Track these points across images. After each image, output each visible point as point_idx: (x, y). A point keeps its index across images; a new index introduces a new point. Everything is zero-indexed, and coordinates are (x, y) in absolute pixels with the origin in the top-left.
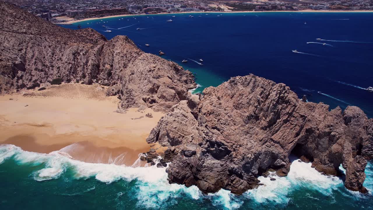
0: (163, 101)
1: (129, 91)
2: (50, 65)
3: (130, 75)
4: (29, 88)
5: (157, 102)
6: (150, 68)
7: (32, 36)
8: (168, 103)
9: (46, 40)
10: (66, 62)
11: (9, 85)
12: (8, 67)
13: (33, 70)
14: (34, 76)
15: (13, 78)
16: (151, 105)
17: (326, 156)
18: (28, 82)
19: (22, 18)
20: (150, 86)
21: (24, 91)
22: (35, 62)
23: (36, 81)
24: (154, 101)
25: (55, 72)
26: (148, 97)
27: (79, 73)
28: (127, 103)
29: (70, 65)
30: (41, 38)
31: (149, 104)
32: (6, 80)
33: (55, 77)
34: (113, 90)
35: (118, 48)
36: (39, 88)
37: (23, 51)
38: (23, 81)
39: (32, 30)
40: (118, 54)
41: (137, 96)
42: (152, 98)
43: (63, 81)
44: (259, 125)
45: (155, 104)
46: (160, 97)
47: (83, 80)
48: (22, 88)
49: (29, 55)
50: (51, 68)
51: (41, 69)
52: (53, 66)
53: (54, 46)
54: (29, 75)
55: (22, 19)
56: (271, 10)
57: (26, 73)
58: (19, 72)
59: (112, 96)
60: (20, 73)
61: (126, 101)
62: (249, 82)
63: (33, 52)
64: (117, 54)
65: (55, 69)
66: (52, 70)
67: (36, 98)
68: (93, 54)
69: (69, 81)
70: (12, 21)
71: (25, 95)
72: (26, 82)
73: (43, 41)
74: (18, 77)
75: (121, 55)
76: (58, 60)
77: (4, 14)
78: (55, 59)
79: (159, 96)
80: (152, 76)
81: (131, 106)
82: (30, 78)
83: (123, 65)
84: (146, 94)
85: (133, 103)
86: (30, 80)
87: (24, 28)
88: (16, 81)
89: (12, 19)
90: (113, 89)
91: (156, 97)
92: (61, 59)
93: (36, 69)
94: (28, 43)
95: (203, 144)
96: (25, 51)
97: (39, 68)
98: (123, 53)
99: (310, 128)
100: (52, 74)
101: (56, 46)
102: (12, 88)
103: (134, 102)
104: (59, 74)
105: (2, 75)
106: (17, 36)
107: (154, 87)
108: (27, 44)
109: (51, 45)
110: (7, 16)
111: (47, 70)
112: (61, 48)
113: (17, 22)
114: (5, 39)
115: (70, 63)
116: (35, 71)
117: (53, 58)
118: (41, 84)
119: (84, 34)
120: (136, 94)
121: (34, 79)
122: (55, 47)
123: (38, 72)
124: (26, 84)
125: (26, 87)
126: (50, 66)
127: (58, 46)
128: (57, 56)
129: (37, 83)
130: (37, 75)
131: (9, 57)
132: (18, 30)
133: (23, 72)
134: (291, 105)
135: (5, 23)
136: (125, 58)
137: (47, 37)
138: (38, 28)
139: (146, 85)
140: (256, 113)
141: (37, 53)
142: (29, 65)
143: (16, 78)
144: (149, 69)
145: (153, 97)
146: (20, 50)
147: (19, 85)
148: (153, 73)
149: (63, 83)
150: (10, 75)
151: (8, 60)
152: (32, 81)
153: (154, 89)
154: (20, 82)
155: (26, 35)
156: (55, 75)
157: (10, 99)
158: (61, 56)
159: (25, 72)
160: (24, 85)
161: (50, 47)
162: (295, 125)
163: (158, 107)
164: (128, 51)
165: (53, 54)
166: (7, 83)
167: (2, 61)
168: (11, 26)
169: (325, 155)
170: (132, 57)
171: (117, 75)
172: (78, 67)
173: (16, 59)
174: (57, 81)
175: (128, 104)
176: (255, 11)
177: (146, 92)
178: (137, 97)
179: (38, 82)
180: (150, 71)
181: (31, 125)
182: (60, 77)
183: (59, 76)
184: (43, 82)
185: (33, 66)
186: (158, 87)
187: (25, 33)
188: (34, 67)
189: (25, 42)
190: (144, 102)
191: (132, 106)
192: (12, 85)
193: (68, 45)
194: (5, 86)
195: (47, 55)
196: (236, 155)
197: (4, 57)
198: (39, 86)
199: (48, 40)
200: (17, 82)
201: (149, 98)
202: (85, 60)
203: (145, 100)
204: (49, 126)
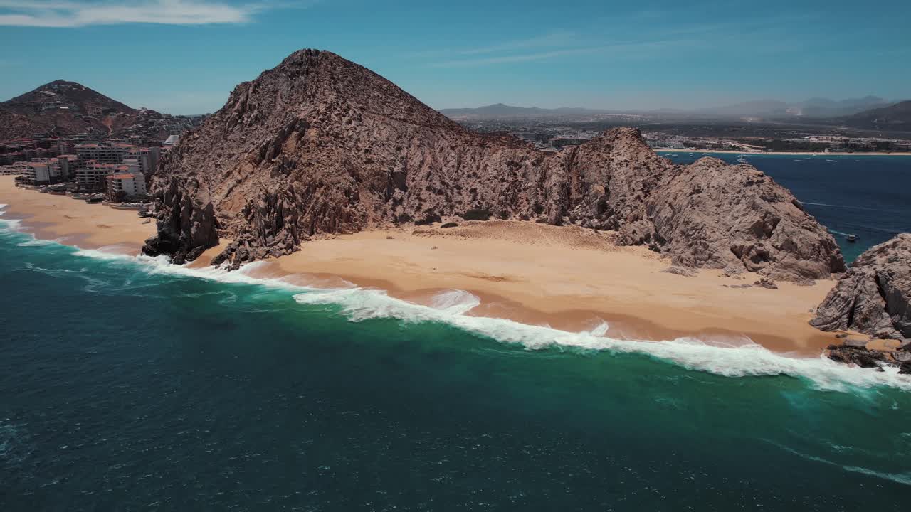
0: (791, 257)
1: (692, 230)
2: (453, 184)
3: (691, 194)
4: (418, 223)
5: (774, 260)
6: (748, 179)
7: (418, 126)
8: (802, 263)
9: (442, 136)
10: (495, 178)
11: (380, 213)
12: (382, 175)
13: (424, 189)
14: (425, 201)
15: (387, 200)
16: (755, 265)
18: (413, 212)
19: (397, 95)
20: (755, 217)
21: (409, 228)
22: (429, 174)
23: (429, 210)
24: (763, 256)
25: (466, 198)
26: (749, 244)
27: (522, 203)
28: (692, 254)
29: (506, 185)
30: (433, 132)
31: (750, 262)
32: (374, 202)
33: (468, 208)
34: (634, 232)
35: (622, 151)
36: (441, 224)
37: (404, 152)
38: (404, 209)
39: (414, 117)
40: (625, 164)
41: (717, 240)
42: (759, 248)
43: (491, 215)
45: (767, 263)
46: (782, 246)
47: (538, 217)
48: (404, 222)
49: (415, 161)
50: (456, 190)
51: (439, 188)
52: (459, 188)
53: (461, 148)
54: (416, 199)
55: (396, 97)
56: (876, 151)
57: (410, 194)
58: (397, 190)
59: (631, 245)
60: (398, 193)
61: (691, 250)
63: (423, 154)
64: (621, 164)
65: (464, 192)
66: (459, 193)
67: (444, 239)
68: (559, 164)
69: (505, 215)
70: (381, 98)
71: (414, 233)
72: (410, 212)
73: (436, 139)
74: (395, 200)
75: (633, 165)
76: (469, 176)
77: (368, 86)
78: (464, 173)
79: (779, 244)
80: (758, 193)
81: (702, 264)
82: (417, 205)
83: (641, 185)
84: (743, 238)
85: (707, 256)
86: (418, 209)
87: (401, 112)
88: (390, 206)
89: (381, 96)
90: (635, 228)
91: (767, 245)
92: (475, 174)
93: (429, 188)
94: (412, 138)
96: (406, 152)
97: (435, 186)
98: (637, 161)
100: (460, 202)
101: (464, 149)
102: (385, 219)
103: (710, 256)
104: (476, 203)
105: (368, 191)
106: (392, 123)
107: (765, 220)
108: (409, 140)
109: (454, 145)
110: (373, 88)
111: (449, 191)
112: (475, 153)
113: (389, 100)
114: (375, 125)
115: (503, 180)
116: (428, 193)
117: (459, 171)
118: (443, 218)
120: (714, 237)
121: (426, 206)
122: (462, 150)
123: (433, 195)
124: (410, 215)
125: (412, 221)
126: (455, 187)
127: (468, 150)
128: (466, 169)
129: (435, 215)
130: (432, 200)
131: (384, 158)
132: (392, 114)
133: (403, 192)
135: (370, 101)
136: (645, 171)
137: (443, 132)
138: (424, 115)
139: (743, 215)
141: (429, 158)
142: (413, 180)
143: (391, 202)
144: (745, 180)
145: (761, 245)
146: (399, 149)
147: (397, 215)
148: (761, 187)
149: (492, 219)
150: (382, 192)
151: (383, 162)
152: (422, 211)
153: (764, 225)
154: (399, 210)
155: (407, 125)
156: (468, 204)
157: (389, 238)
158: (474, 168)
159: (407, 193)
160: (408, 216)
161: (452, 148)
163: (778, 271)
164: (649, 158)
165: (459, 163)
166: (377, 209)
167: (373, 162)
168: (380, 106)
170: (662, 169)
171: (628, 206)
172: (520, 191)
173: (393, 163)
174: (478, 214)
175: (696, 256)
176: (830, 151)
177: (743, 232)
178: (717, 243)
179: (437, 212)
180: (751, 183)
181: (473, 277)
182: (480, 208)
183: (476, 206)
184: (446, 215)
185: (423, 181)
186: (775, 222)
187: (405, 120)
188: (425, 184)
189: (405, 136)
190: (735, 257)
191: (705, 264)
192: (385, 213)
193: (490, 148)
194: (373, 213)
195: (445, 166)
197: (375, 157)
198: (439, 219)
199: (447, 137)
200: (394, 209)
201: (752, 247)
202: (539, 175)
203: (737, 251)
204: (517, 281)
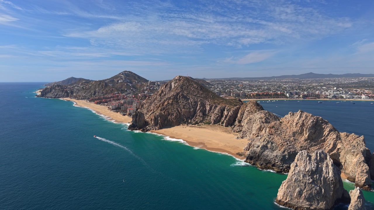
1: (245, 129)
2: (207, 114)
4: (192, 124)
7: (202, 98)
10: (216, 114)
12: (186, 112)
14: (197, 119)
15: (187, 118)
18: (193, 121)
22: (200, 112)
25: (208, 118)
29: (218, 115)
30: (206, 100)
34: (237, 129)
35: (249, 107)
37: (196, 106)
39: (203, 96)
40: (248, 111)
44: (302, 139)
47: (222, 124)
48: (189, 124)
49: (198, 108)
51: (202, 116)
52: (208, 116)
54: (195, 118)
60: (191, 117)
63: (200, 106)
67: (195, 129)
68: (233, 110)
69: (214, 123)
71: (190, 126)
73: (206, 102)
76: (212, 112)
81: (244, 138)
85: (246, 136)
87: (199, 94)
88: (188, 120)
91: (261, 134)
92: (214, 112)
98: (251, 110)
102: (185, 123)
105: (182, 116)
106: (195, 98)
107: (261, 127)
108: (198, 102)
109: (210, 104)
111: (205, 117)
112: (215, 106)
115: (218, 114)
117: (210, 111)
119: (233, 101)
120: (249, 131)
121: (197, 120)
122: (212, 105)
123: (199, 117)
129: (198, 122)
130: (199, 119)
132: (196, 95)
136: (251, 113)
138: (206, 95)
141: (202, 108)
142: (196, 113)
145: (259, 134)
146: (194, 105)
147: (189, 122)
149: (211, 124)
150: (186, 116)
151: (188, 108)
152: (195, 121)
156: (208, 120)
157: (183, 127)
158: (214, 110)
160: (191, 122)
165: (210, 109)
167: (185, 108)
172: (223, 117)
173: (191, 109)
174: (208, 123)
177: (255, 130)
178: (249, 133)
184: (201, 122)
198: (198, 124)
199: (210, 101)
201: (256, 134)
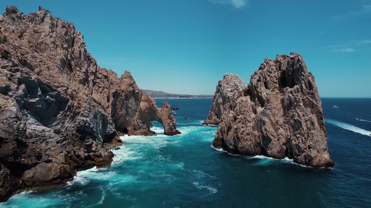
17: (137, 119)
44: (76, 79)
62: (44, 17)
95: (11, 90)
99: (115, 91)
134: (93, 63)
140: (68, 58)
162: (103, 88)
169: (137, 117)
196: (79, 104)
